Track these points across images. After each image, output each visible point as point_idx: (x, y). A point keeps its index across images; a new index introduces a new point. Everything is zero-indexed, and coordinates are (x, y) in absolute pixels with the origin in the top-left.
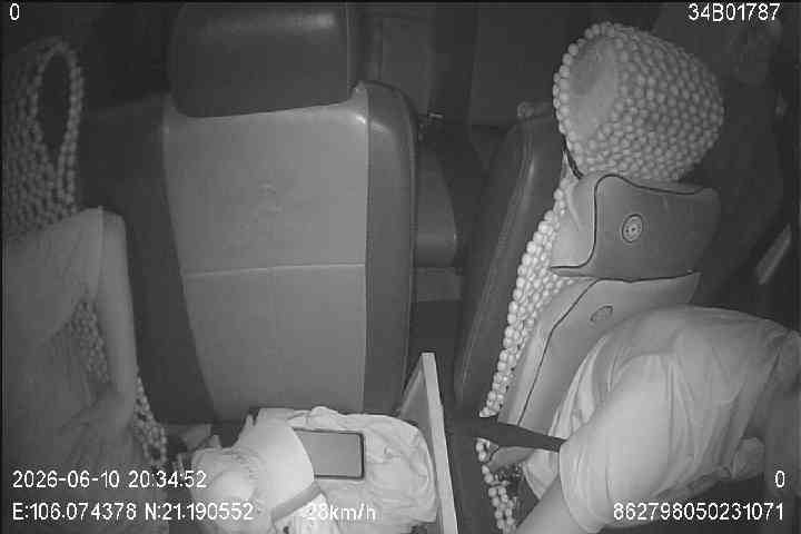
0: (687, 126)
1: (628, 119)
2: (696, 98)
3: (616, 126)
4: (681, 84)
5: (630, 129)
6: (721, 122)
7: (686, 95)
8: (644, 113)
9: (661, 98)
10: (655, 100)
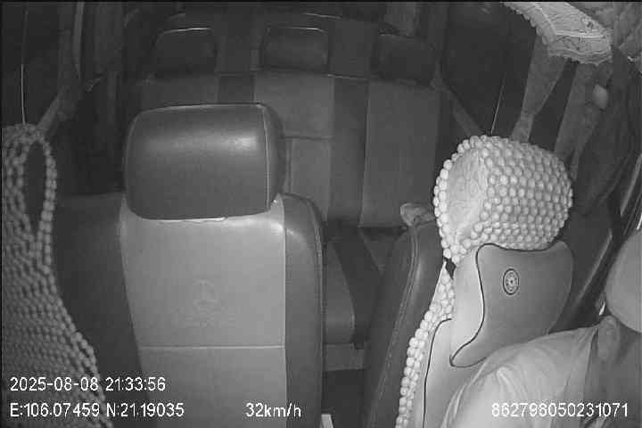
0: (544, 212)
1: (496, 216)
2: (550, 187)
3: (486, 223)
4: (538, 177)
5: (497, 224)
6: (570, 204)
7: (541, 185)
8: (509, 209)
9: (522, 193)
10: (517, 195)
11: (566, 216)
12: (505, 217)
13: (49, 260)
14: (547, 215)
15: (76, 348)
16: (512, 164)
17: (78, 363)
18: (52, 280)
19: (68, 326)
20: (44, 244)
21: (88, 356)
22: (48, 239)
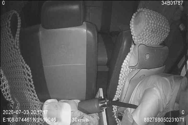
11: (168, 34)
12: (150, 31)
13: (18, 44)
14: (162, 33)
15: (25, 69)
16: (153, 17)
17: (26, 73)
18: (19, 50)
19: (23, 63)
20: (17, 40)
21: (28, 70)
22: (18, 39)
